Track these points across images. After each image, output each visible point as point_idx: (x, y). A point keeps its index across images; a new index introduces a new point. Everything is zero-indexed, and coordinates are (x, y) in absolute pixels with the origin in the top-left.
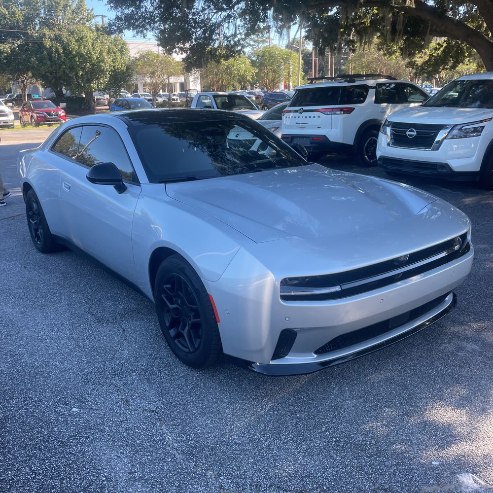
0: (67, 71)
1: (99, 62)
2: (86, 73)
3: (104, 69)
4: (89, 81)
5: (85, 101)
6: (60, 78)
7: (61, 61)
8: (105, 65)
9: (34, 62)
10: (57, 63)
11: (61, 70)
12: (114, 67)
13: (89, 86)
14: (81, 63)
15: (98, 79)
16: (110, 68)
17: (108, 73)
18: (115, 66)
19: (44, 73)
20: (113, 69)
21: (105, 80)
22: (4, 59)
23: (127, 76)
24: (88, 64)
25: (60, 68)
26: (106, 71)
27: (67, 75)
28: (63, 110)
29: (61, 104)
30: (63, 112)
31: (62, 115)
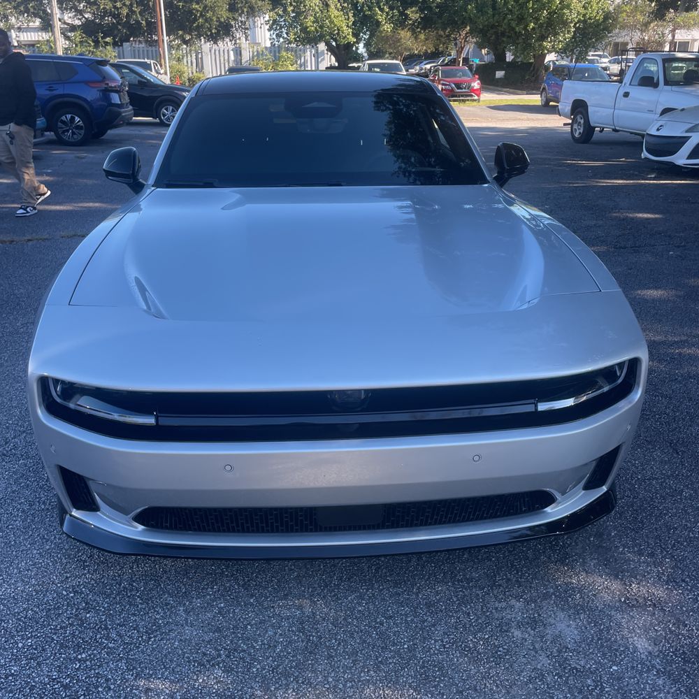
0: (513, 24)
1: (562, 9)
2: (541, 26)
3: (567, 19)
4: (543, 38)
5: (532, 69)
6: (503, 34)
7: (508, 8)
8: (571, 12)
9: (471, 11)
10: (501, 11)
11: (506, 21)
12: (584, 16)
13: (541, 45)
14: (535, 11)
15: (556, 34)
16: (577, 17)
17: (572, 25)
18: (587, 13)
19: (481, 27)
20: (582, 19)
21: (566, 36)
22: (437, 7)
23: (604, 29)
24: (545, 12)
25: (504, 19)
26: (571, 22)
27: (513, 29)
28: (479, 81)
29: (497, 72)
30: (478, 84)
31: (475, 88)
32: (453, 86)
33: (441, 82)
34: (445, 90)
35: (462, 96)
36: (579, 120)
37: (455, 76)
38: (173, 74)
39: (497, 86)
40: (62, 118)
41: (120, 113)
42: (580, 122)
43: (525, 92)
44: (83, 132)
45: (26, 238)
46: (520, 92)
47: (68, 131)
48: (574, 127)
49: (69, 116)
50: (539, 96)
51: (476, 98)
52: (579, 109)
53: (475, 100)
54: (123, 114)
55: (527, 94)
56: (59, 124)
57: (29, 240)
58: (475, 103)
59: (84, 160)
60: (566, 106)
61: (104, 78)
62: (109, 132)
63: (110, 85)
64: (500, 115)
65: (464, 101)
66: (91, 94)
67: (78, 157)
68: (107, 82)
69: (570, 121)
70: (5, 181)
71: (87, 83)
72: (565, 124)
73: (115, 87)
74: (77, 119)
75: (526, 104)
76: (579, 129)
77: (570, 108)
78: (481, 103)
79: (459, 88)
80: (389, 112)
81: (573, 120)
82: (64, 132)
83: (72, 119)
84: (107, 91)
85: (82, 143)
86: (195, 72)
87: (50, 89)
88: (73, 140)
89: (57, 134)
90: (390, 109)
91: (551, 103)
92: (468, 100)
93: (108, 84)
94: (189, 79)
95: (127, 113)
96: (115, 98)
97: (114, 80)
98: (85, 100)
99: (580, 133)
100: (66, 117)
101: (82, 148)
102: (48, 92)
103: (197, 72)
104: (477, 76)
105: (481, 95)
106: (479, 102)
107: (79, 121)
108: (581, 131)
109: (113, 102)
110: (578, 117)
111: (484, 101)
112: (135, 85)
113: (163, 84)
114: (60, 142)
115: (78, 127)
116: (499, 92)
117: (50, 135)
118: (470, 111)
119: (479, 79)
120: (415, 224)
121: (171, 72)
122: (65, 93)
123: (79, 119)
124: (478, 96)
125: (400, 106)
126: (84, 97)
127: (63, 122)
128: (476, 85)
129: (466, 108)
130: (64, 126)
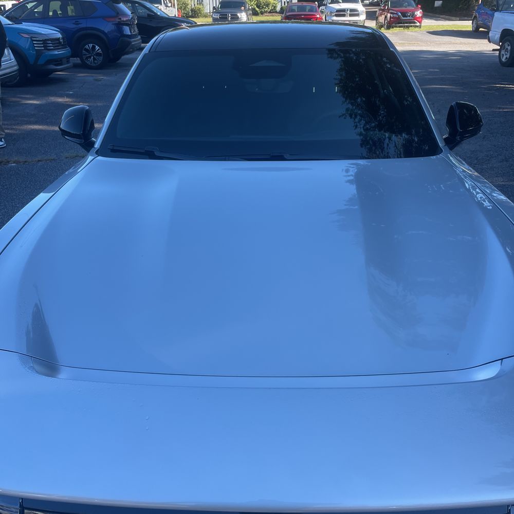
28: (421, 11)
29: (436, 2)
30: (420, 12)
31: (418, 16)
32: (400, 14)
33: (390, 11)
34: (393, 18)
35: (407, 23)
36: (506, 46)
37: (401, 6)
38: (180, 6)
39: (436, 13)
40: (86, 47)
41: (130, 43)
42: (507, 49)
43: (458, 19)
44: (101, 58)
45: (37, 159)
46: (454, 18)
47: (90, 57)
48: (502, 53)
49: (91, 45)
50: (471, 21)
51: (418, 24)
52: (506, 38)
53: (417, 26)
54: (133, 43)
55: (460, 20)
56: (84, 51)
57: (39, 161)
58: (417, 29)
59: (100, 83)
60: (496, 33)
61: (118, 13)
62: (123, 57)
63: (122, 19)
64: (437, 40)
65: (408, 27)
66: (107, 27)
67: (96, 80)
68: (120, 17)
69: (499, 48)
70: (35, 102)
71: (104, 18)
72: (494, 50)
73: (127, 21)
74: (97, 48)
75: (460, 29)
76: (506, 54)
77: (499, 36)
78: (422, 28)
79: (404, 16)
80: (340, 59)
81: (501, 46)
82: (87, 58)
83: (94, 47)
84: (120, 25)
85: (100, 67)
86: (196, 4)
87: (76, 23)
88: (94, 65)
89: (82, 60)
90: (341, 57)
91: (480, 29)
92: (411, 26)
93: (120, 19)
94: (192, 10)
95: (136, 42)
96: (127, 30)
97: (125, 15)
98: (103, 32)
99: (507, 58)
100: (89, 46)
101: (100, 71)
102: (75, 26)
103: (198, 4)
104: (420, 6)
105: (423, 22)
106: (420, 28)
107: (99, 49)
108: (508, 56)
109: (125, 33)
110: (506, 45)
111: (424, 26)
112: (145, 18)
113: (167, 16)
114: (84, 66)
115: (98, 54)
116: (437, 18)
117: (77, 60)
118: (412, 36)
119: (421, 8)
120: (356, 207)
121: (178, 5)
122: (88, 26)
123: (98, 48)
124: (420, 22)
125: (350, 54)
126: (103, 29)
127: (87, 50)
128: (419, 13)
129: (409, 33)
130: (87, 53)
